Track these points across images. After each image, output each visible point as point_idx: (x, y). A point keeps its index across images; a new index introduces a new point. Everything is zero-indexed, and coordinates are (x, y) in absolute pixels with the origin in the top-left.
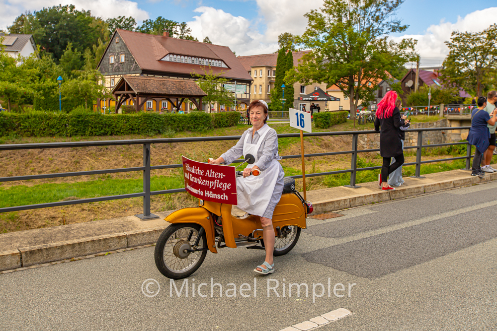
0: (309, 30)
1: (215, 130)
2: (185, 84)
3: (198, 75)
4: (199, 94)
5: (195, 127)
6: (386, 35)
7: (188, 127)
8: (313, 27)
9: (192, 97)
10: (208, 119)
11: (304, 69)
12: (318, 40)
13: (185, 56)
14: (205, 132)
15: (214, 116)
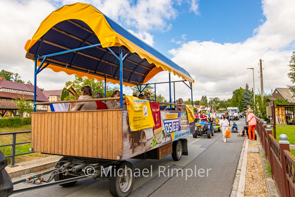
0: (75, 81)
1: (24, 126)
2: (7, 103)
3: (16, 99)
4: (15, 108)
5: (11, 125)
6: (108, 85)
7: (7, 125)
8: (77, 79)
9: (11, 110)
10: (19, 120)
11: (72, 97)
12: (79, 85)
13: (12, 89)
14: (18, 127)
15: (23, 119)
